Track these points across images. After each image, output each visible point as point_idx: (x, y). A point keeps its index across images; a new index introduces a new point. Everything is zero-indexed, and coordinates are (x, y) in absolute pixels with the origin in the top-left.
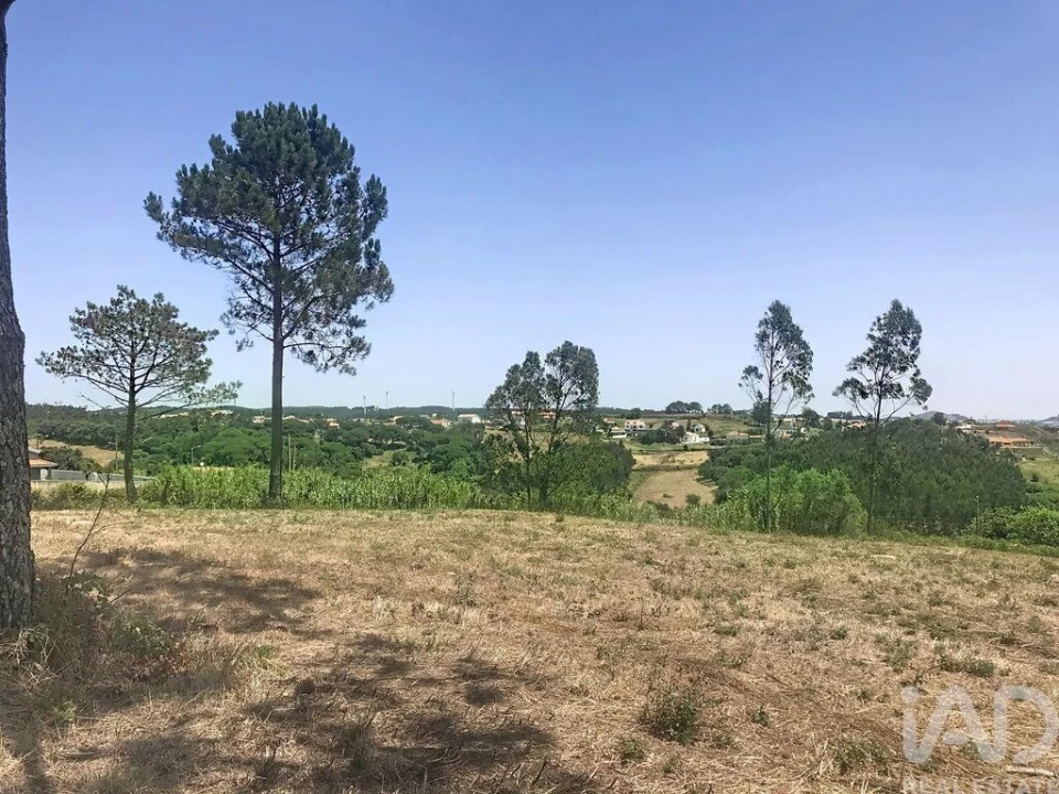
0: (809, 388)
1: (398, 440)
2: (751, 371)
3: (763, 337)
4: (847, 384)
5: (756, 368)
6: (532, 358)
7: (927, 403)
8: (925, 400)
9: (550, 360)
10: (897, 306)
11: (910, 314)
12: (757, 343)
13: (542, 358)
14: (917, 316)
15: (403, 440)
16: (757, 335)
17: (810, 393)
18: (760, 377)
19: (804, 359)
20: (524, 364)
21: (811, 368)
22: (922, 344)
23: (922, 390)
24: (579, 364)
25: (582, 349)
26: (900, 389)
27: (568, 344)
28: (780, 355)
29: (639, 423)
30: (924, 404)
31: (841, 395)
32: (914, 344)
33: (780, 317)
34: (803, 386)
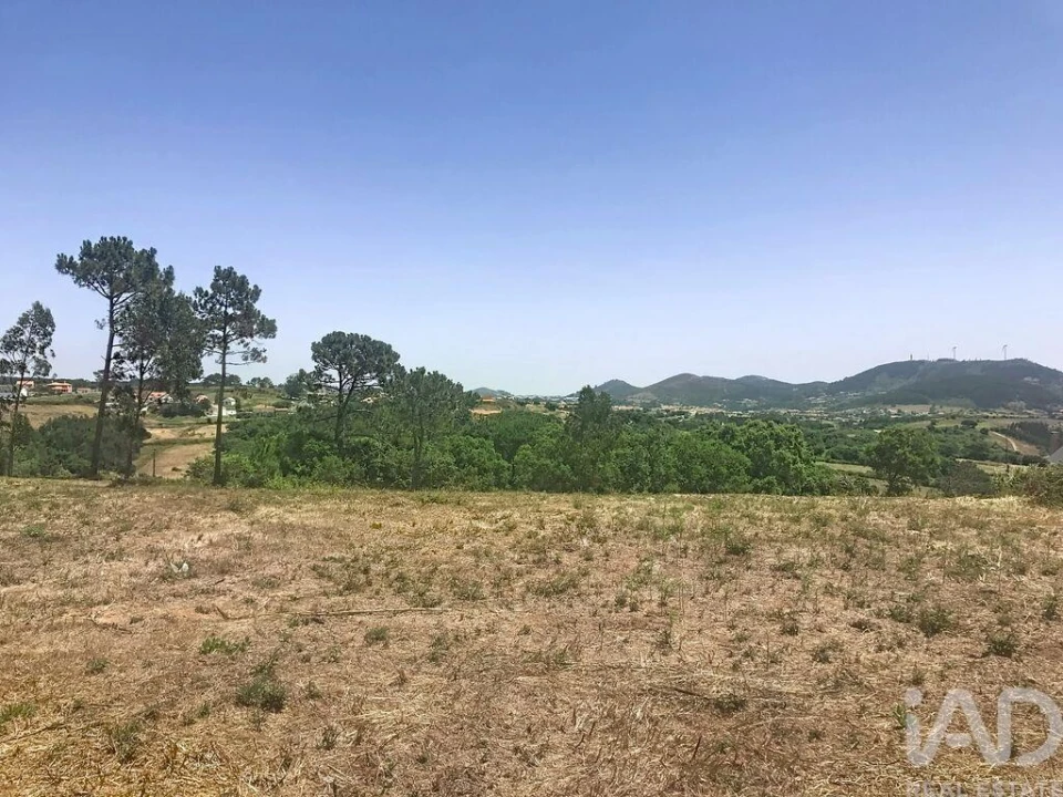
10: (37, 306)
11: (48, 314)
22: (54, 336)
23: (42, 368)
32: (47, 334)
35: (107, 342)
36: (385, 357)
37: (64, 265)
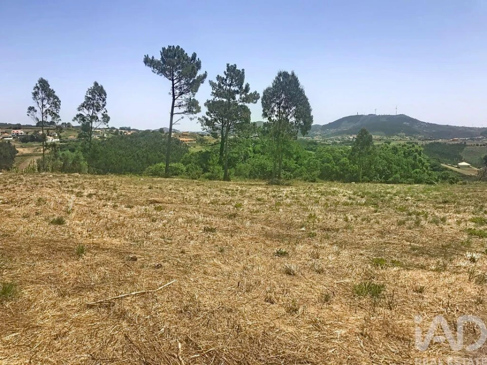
0: (59, 117)
2: (31, 109)
3: (35, 94)
4: (78, 116)
5: (33, 108)
7: (108, 124)
8: (107, 122)
10: (96, 84)
11: (102, 87)
12: (33, 97)
14: (104, 88)
16: (33, 93)
17: (59, 119)
18: (36, 111)
19: (56, 103)
21: (59, 108)
22: (107, 100)
23: (106, 118)
26: (97, 118)
28: (45, 102)
29: (20, 131)
30: (107, 124)
31: (76, 121)
32: (104, 100)
33: (43, 85)
34: (55, 116)
35: (171, 106)
37: (148, 61)
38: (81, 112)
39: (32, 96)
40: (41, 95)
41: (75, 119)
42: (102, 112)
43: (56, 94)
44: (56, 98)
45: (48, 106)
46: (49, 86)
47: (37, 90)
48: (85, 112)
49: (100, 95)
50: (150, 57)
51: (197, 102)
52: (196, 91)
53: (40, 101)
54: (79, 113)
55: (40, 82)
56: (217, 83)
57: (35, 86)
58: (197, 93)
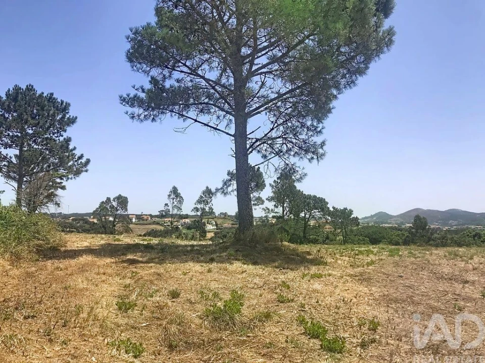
0: (181, 209)
1: (72, 228)
2: (166, 205)
3: (169, 196)
4: (194, 208)
6: (108, 199)
9: (114, 200)
10: (207, 187)
11: (210, 190)
13: (112, 199)
14: (212, 191)
15: (75, 228)
18: (168, 206)
19: (181, 201)
20: (106, 201)
21: (183, 204)
22: (213, 198)
24: (123, 201)
25: (124, 197)
27: (120, 195)
28: (175, 200)
29: (187, 220)
32: (211, 198)
33: (175, 191)
34: (180, 209)
36: (323, 203)
38: (196, 206)
39: (167, 197)
40: (173, 196)
41: (193, 210)
42: (209, 205)
43: (181, 195)
44: (182, 198)
45: (176, 203)
46: (178, 190)
47: (170, 193)
48: (199, 206)
49: (209, 195)
50: (231, 171)
51: (261, 198)
52: (262, 191)
53: (171, 200)
54: (195, 206)
55: (173, 188)
56: (274, 184)
57: (170, 190)
58: (262, 192)
